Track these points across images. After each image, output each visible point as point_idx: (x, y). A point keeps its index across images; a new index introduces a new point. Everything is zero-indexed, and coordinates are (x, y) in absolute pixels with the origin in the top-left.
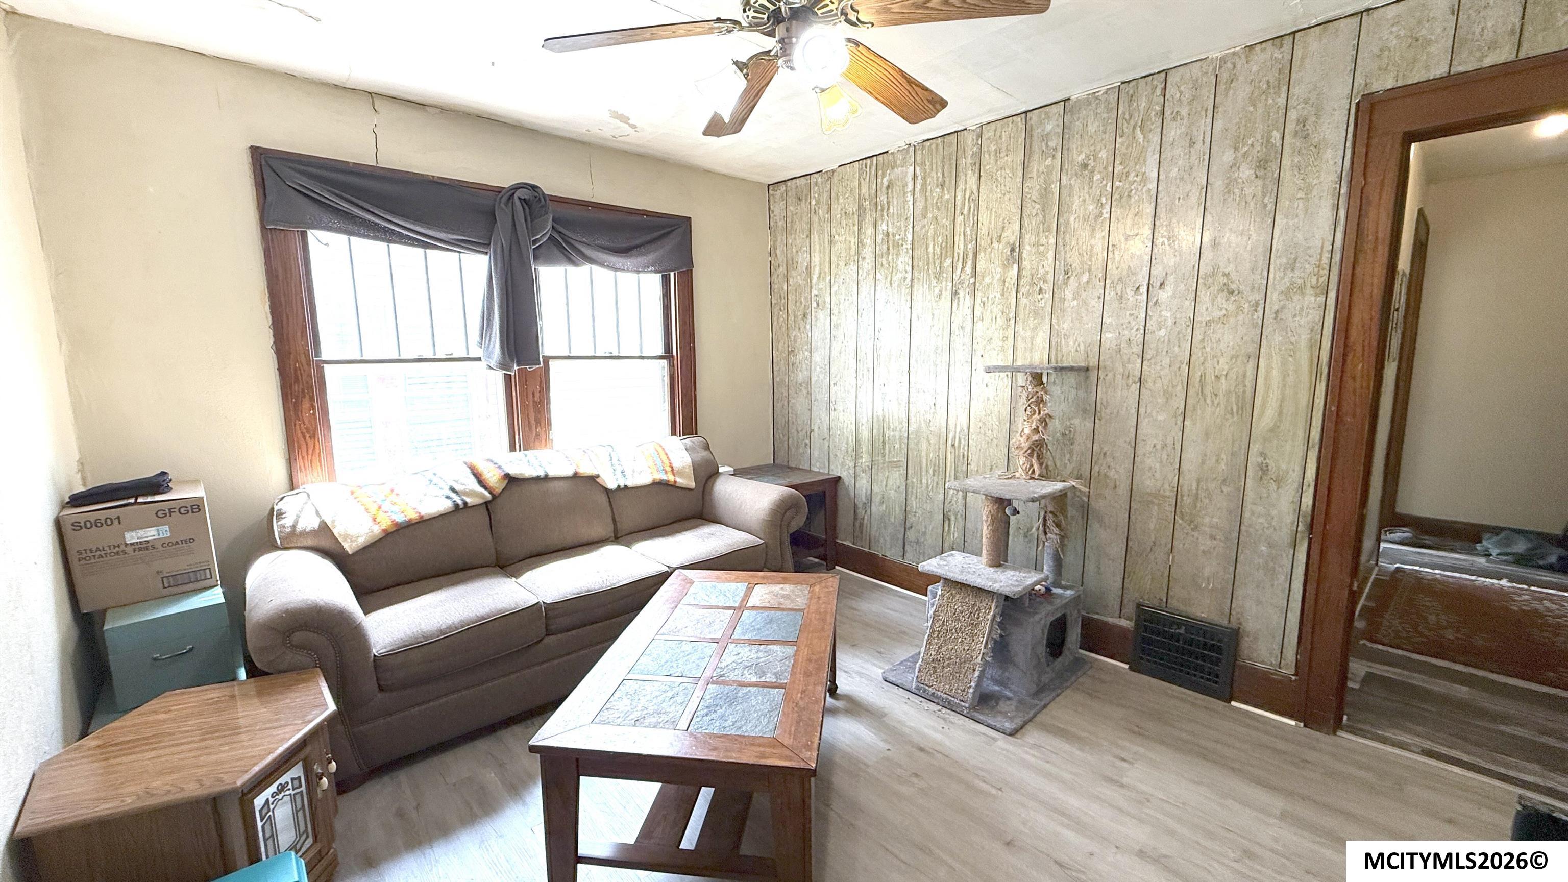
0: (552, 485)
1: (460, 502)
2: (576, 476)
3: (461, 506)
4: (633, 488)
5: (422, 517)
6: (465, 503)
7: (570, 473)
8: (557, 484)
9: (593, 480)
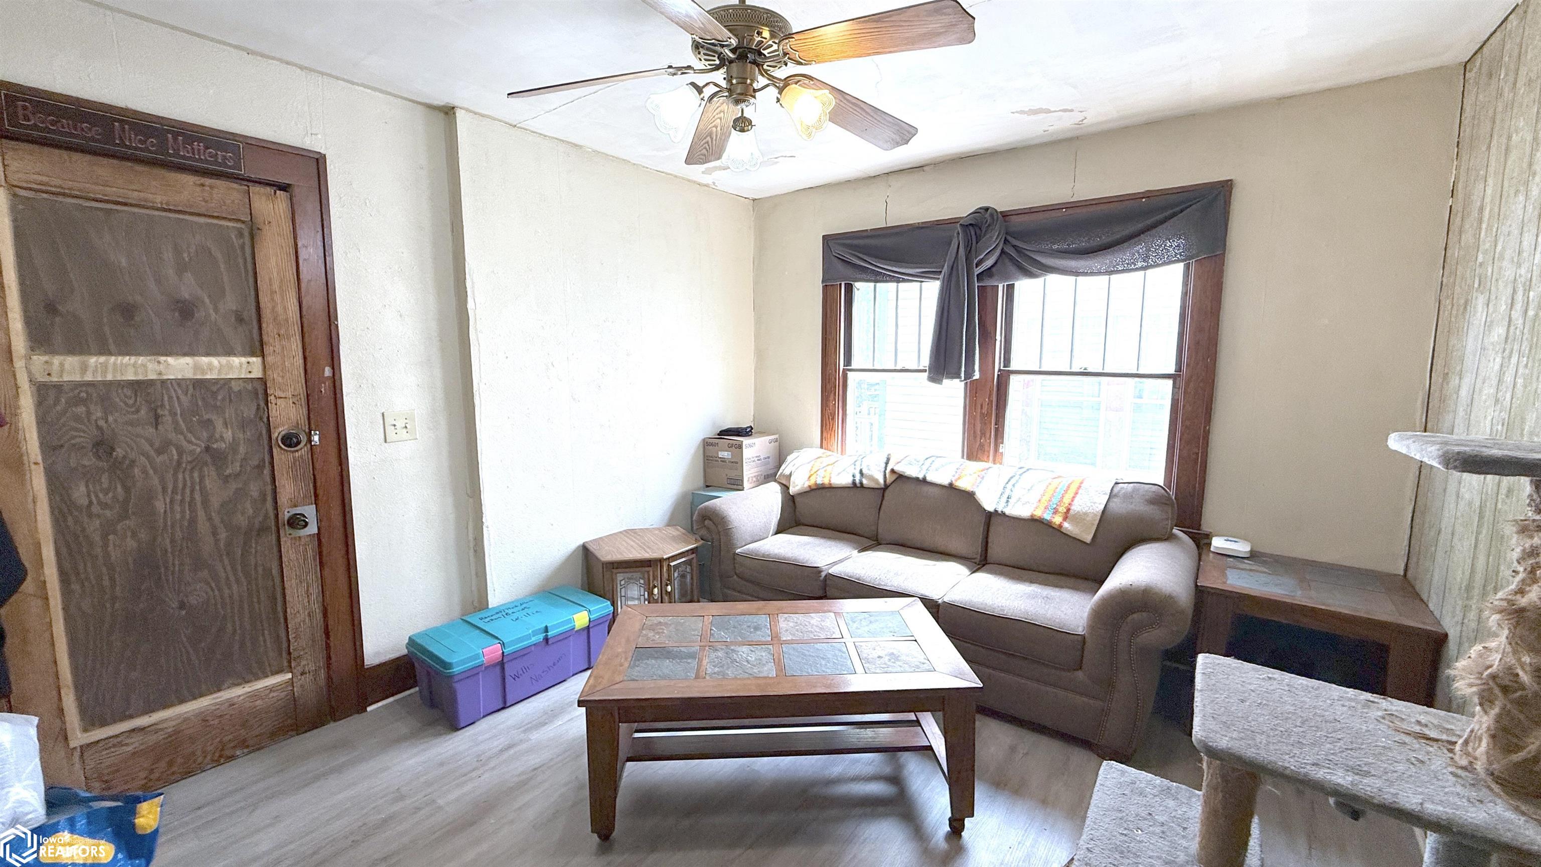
0: (926, 489)
1: (857, 481)
2: (951, 486)
3: (858, 485)
4: (1008, 516)
5: (831, 484)
6: (861, 483)
7: (945, 482)
8: (931, 489)
9: (969, 496)
